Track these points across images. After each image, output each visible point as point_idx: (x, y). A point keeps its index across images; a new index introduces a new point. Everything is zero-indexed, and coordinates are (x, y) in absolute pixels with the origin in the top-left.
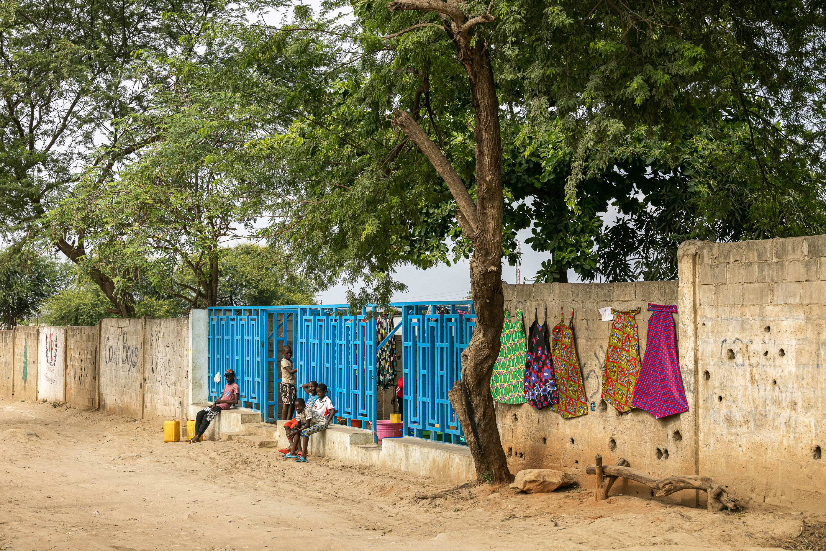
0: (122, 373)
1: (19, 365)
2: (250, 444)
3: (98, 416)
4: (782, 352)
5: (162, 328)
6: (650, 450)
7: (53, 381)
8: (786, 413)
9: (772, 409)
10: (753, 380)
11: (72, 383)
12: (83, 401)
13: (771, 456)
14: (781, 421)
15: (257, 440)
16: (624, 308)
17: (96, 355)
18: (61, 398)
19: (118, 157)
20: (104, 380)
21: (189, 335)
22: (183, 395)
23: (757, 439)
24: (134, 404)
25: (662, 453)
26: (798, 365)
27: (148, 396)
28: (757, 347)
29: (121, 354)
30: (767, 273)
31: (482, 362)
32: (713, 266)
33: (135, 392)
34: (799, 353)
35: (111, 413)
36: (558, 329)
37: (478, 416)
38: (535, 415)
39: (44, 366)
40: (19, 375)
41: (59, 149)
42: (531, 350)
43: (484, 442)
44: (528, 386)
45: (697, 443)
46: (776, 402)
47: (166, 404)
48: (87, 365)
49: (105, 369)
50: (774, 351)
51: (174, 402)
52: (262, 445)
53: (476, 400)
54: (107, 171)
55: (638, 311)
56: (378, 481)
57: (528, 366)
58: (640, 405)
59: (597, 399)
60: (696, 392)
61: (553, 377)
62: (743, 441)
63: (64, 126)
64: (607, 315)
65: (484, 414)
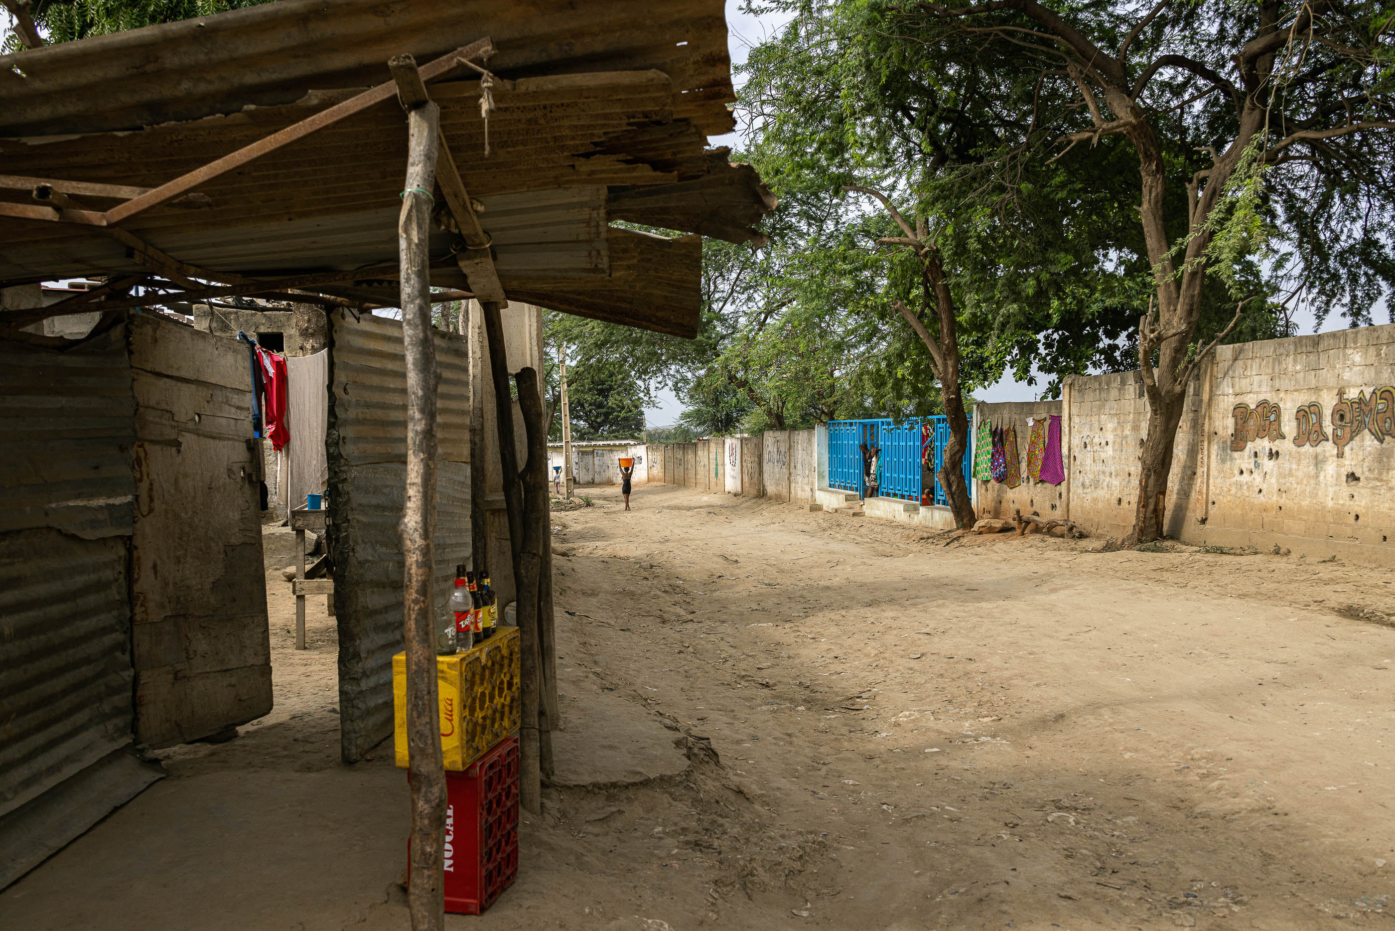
0: (777, 470)
1: (713, 466)
2: (848, 514)
3: (763, 500)
4: (1107, 443)
5: (800, 437)
6: (1048, 505)
7: (734, 478)
8: (1107, 479)
9: (1102, 476)
10: (1094, 461)
11: (746, 479)
12: (753, 492)
13: (1100, 505)
14: (1105, 484)
15: (851, 512)
16: (1038, 418)
17: (760, 457)
18: (740, 490)
19: (769, 313)
20: (766, 476)
21: (815, 440)
22: (813, 484)
23: (1095, 495)
24: (785, 492)
25: (1053, 507)
26: (1114, 450)
27: (793, 485)
28: (1096, 440)
29: (775, 456)
30: (1103, 395)
31: (955, 454)
32: (1079, 391)
33: (785, 484)
34: (1114, 442)
35: (770, 498)
36: (1008, 431)
37: (954, 488)
38: (997, 485)
39: (728, 467)
40: (713, 475)
41: (729, 309)
42: (994, 445)
43: (958, 504)
44: (993, 468)
45: (1068, 499)
46: (1104, 473)
47: (803, 490)
48: (756, 465)
49: (767, 467)
50: (1104, 443)
51: (808, 488)
52: (854, 515)
53: (953, 478)
54: (763, 324)
55: (1045, 419)
56: (907, 532)
57: (993, 456)
58: (1043, 478)
59: (1024, 475)
60: (1069, 469)
61: (1005, 462)
62: (1089, 497)
63: (733, 291)
64: (1031, 423)
65: (958, 486)
